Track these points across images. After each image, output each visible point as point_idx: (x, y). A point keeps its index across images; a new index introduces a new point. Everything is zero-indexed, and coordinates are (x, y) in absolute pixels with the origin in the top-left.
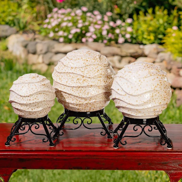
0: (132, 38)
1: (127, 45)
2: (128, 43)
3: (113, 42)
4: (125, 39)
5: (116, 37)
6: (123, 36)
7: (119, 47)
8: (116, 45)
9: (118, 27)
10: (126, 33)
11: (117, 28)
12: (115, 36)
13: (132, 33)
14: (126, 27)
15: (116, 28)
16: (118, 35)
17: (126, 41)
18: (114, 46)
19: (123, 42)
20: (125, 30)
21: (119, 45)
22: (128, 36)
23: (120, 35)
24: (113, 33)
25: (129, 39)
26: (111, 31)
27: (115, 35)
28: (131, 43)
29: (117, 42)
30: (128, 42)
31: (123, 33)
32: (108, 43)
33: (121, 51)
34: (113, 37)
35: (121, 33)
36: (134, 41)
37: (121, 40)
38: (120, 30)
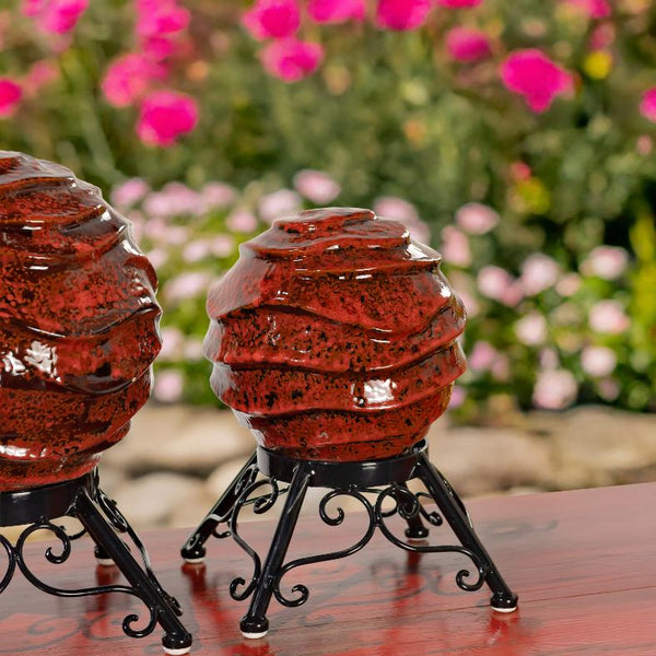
0: (623, 371)
1: (592, 421)
2: (599, 407)
3: (501, 402)
4: (582, 379)
5: (522, 370)
6: (568, 362)
7: (541, 434)
8: (518, 418)
9: (531, 304)
10: (586, 344)
11: (527, 313)
12: (513, 362)
13: (623, 345)
14: (587, 303)
15: (521, 310)
16: (533, 356)
17: (586, 396)
18: (509, 427)
19: (565, 400)
20: (582, 326)
21: (538, 422)
22: (599, 362)
23: (549, 358)
24: (502, 344)
25: (603, 378)
26: (489, 328)
27: (517, 353)
28: (619, 404)
29: (527, 404)
30: (600, 401)
31: (568, 343)
32: (472, 410)
33: (556, 461)
34: (501, 370)
35: (551, 343)
36: (638, 395)
37: (553, 387)
38: (549, 322)
